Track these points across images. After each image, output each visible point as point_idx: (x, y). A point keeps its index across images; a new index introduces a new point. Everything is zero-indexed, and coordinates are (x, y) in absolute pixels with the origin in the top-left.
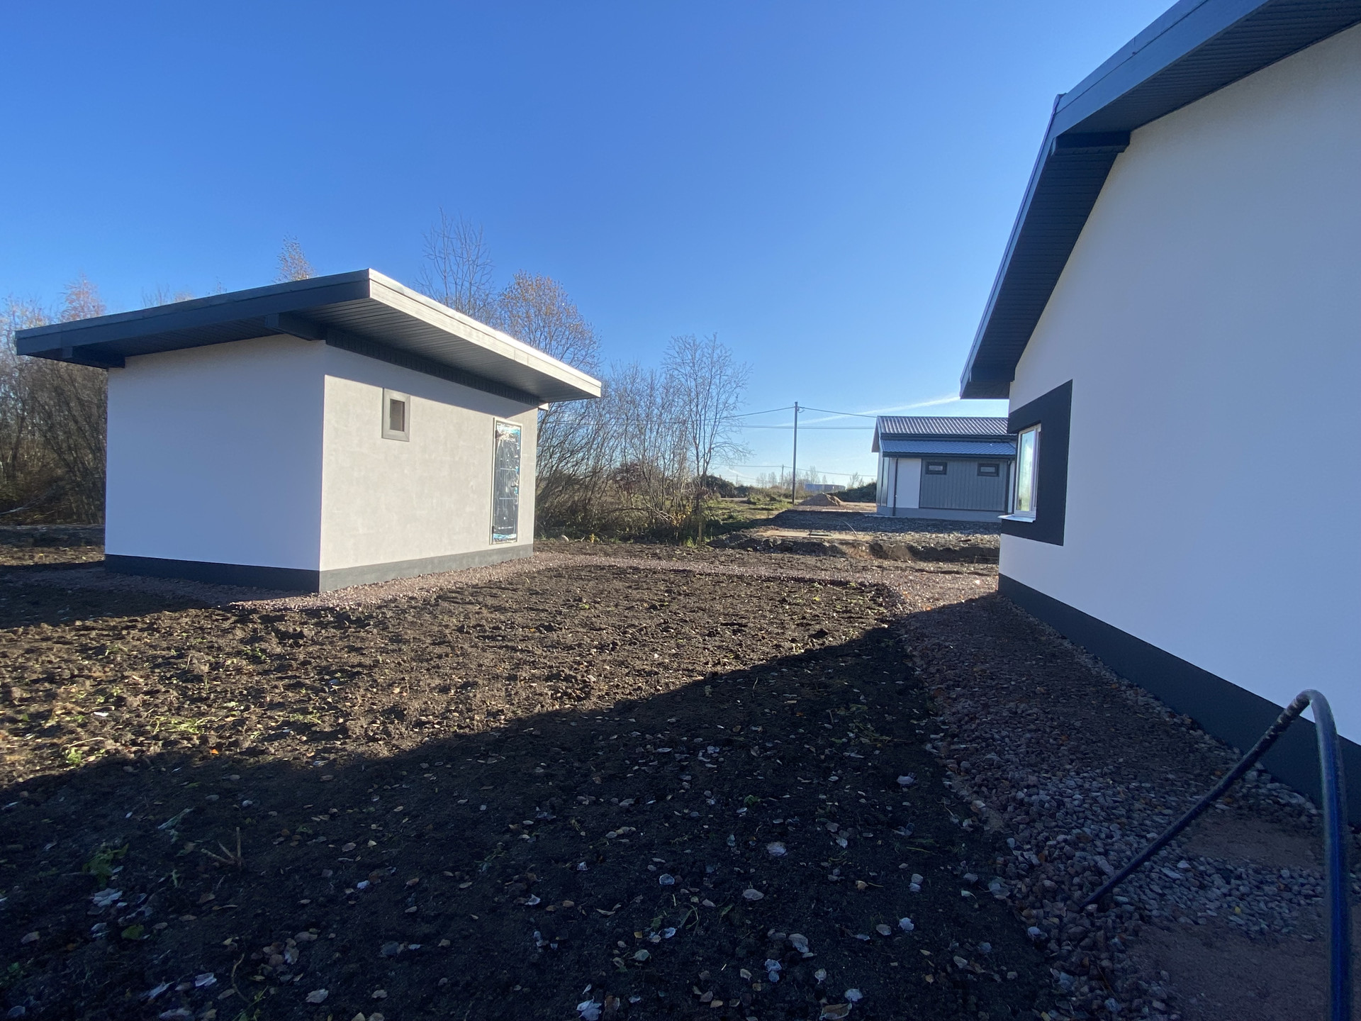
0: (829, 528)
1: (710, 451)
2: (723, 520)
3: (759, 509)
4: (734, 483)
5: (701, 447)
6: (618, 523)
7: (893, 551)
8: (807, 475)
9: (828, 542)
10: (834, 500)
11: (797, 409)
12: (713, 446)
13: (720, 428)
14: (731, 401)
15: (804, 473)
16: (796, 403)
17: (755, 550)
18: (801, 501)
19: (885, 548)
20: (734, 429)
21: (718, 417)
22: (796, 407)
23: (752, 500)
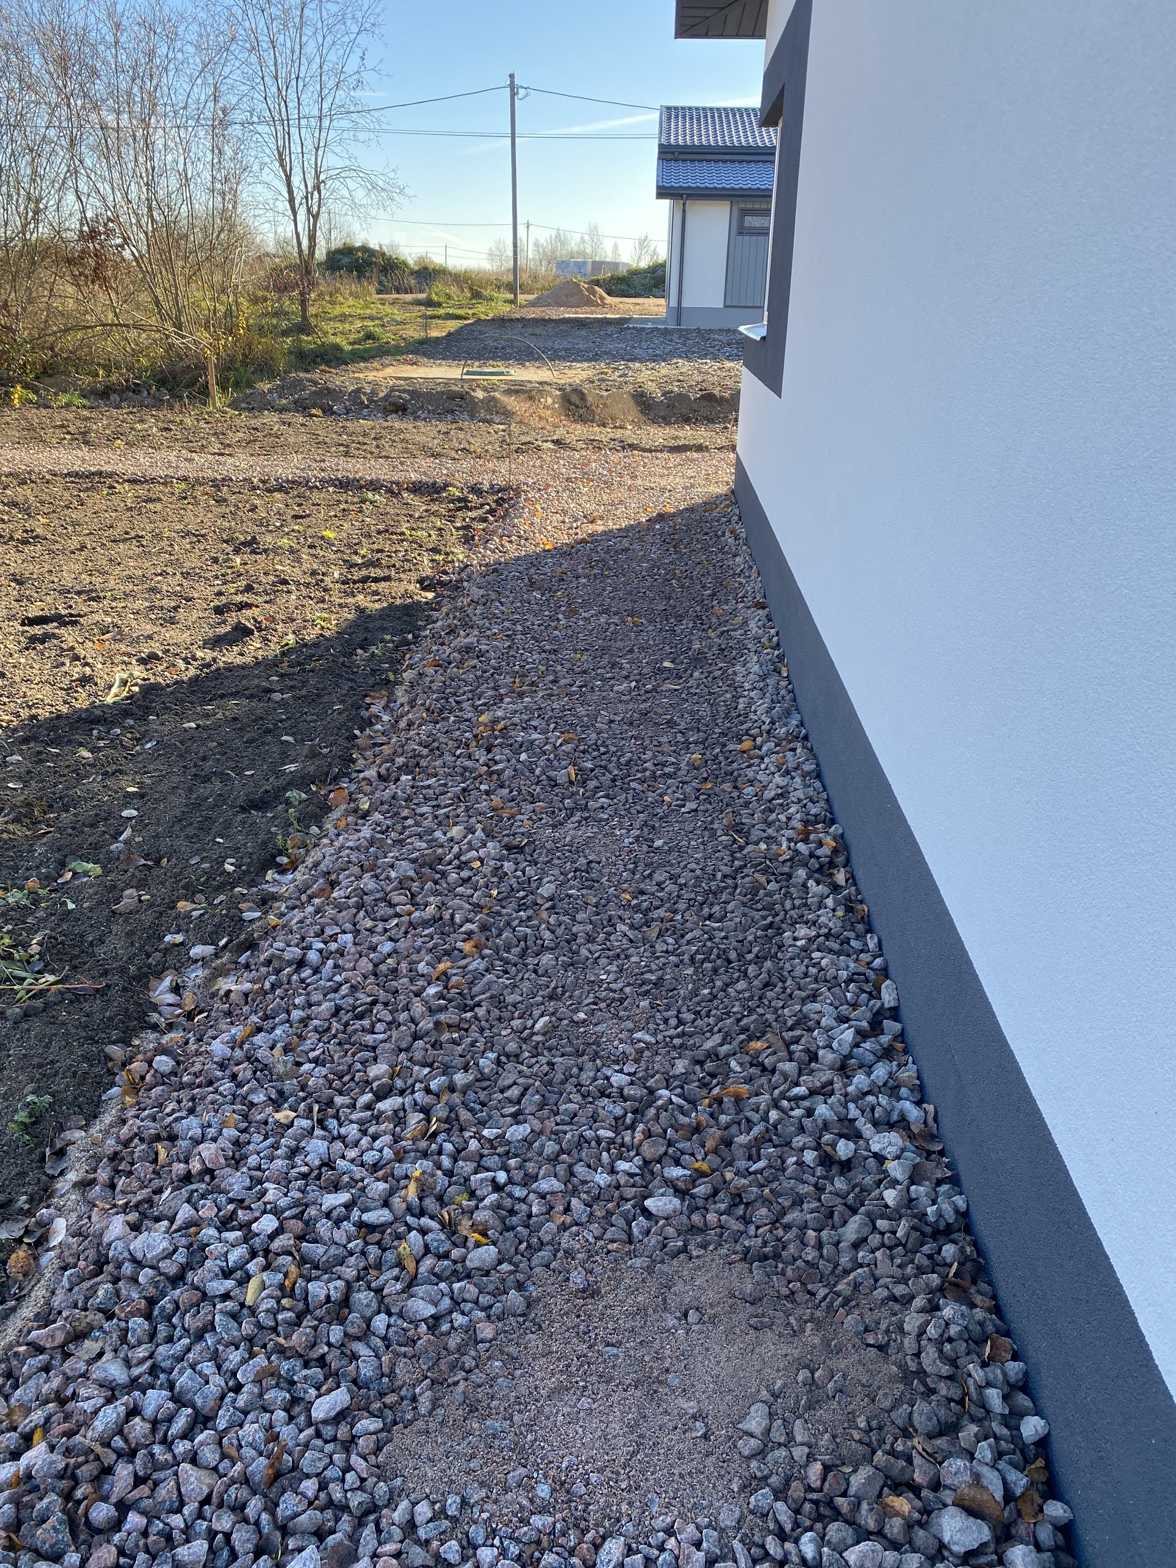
0: (524, 356)
1: (317, 188)
2: (350, 344)
3: (439, 317)
4: (411, 262)
5: (296, 181)
6: (78, 362)
7: (605, 405)
8: (583, 241)
9: (485, 389)
10: (594, 293)
11: (513, 89)
12: (322, 177)
13: (332, 134)
14: (352, 66)
15: (577, 237)
16: (512, 76)
17: (328, 411)
18: (531, 297)
19: (590, 399)
20: (362, 136)
21: (326, 106)
22: (512, 86)
23: (435, 297)
